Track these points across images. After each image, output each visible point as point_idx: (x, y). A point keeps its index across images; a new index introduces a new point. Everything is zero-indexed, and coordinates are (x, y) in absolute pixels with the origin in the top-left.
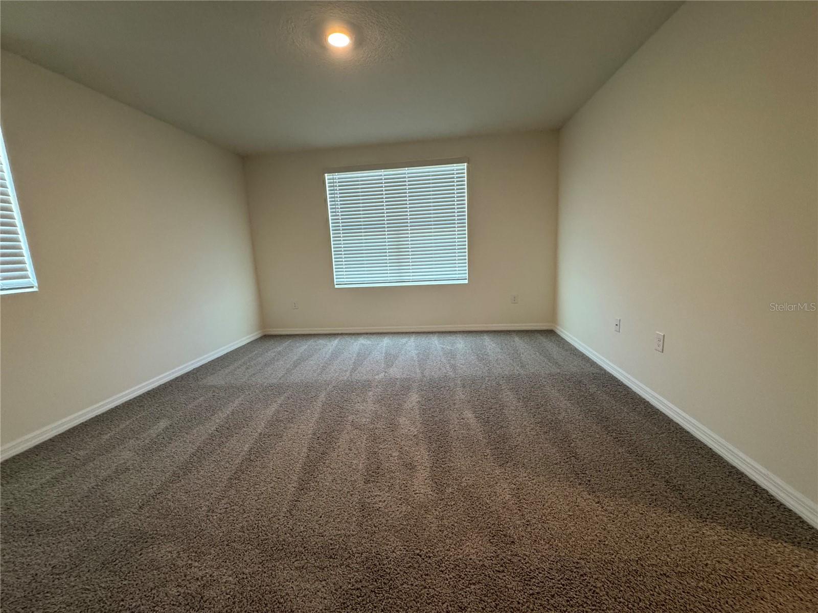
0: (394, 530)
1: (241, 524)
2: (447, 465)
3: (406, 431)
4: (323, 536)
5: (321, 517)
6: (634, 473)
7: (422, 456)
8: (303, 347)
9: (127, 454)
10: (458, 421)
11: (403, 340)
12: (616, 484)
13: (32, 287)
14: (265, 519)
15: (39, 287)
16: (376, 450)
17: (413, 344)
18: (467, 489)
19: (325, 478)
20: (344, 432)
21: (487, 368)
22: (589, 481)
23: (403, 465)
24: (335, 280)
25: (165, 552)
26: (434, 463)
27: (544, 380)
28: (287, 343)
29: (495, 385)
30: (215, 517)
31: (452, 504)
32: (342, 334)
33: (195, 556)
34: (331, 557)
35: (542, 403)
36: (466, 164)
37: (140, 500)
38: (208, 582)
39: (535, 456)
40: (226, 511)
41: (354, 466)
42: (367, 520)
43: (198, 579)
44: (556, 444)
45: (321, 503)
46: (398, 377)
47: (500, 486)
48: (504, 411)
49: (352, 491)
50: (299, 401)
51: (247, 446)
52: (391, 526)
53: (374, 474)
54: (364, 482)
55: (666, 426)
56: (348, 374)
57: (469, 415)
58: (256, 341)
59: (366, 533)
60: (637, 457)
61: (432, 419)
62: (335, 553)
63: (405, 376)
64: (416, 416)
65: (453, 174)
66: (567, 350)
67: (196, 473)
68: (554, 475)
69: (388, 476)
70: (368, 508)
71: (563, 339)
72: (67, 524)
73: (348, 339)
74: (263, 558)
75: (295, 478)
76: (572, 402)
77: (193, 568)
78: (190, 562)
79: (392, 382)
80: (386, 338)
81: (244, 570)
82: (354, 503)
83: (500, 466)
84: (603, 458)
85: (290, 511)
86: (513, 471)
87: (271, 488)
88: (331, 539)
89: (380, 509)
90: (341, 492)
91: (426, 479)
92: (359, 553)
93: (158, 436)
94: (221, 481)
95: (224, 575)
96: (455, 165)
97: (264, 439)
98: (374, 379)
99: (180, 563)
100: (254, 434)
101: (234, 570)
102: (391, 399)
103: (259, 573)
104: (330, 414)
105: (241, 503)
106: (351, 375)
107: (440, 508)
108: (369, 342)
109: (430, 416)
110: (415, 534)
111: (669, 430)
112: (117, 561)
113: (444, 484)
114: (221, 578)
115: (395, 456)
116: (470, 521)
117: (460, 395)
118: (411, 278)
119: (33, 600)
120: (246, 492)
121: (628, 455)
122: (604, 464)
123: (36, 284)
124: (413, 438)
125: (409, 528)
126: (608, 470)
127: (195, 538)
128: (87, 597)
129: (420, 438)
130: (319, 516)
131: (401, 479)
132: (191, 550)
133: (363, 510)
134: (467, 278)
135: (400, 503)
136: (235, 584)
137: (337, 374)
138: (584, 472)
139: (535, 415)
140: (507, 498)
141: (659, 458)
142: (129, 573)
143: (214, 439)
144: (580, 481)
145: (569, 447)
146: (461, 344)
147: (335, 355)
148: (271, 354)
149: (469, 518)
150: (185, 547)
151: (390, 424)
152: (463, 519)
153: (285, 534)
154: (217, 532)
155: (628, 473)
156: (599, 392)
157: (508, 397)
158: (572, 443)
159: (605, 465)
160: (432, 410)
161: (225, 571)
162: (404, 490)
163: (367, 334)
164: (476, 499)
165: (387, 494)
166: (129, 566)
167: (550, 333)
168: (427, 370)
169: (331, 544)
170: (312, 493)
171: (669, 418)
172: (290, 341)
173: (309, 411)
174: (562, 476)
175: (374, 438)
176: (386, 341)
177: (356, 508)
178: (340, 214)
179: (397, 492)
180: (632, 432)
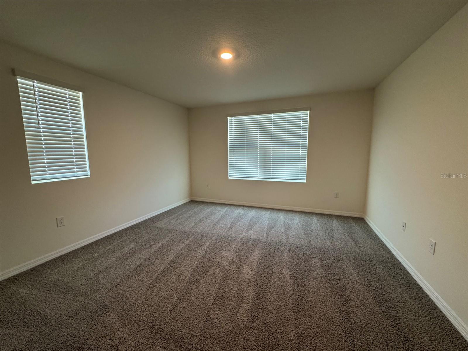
0: (218, 339)
1: (146, 313)
2: (262, 304)
3: (246, 275)
4: (181, 332)
5: (184, 319)
6: (390, 344)
7: (249, 294)
8: (208, 210)
9: (112, 259)
10: (278, 274)
11: (263, 213)
12: (373, 349)
13: (88, 175)
14: (158, 313)
15: (91, 175)
16: (225, 284)
17: (268, 217)
18: (269, 324)
19: (194, 295)
20: (212, 268)
21: (308, 240)
22: (353, 341)
23: (236, 298)
24: (229, 174)
25: (112, 317)
26: (254, 300)
27: (344, 255)
28: (201, 207)
29: (309, 253)
30: (137, 305)
31: (257, 332)
32: (230, 205)
33: (122, 325)
34: (181, 346)
35: (337, 272)
36: (309, 111)
37: (110, 287)
38: (122, 341)
39: (320, 312)
40: (142, 303)
41: (210, 292)
42: (206, 328)
43: (119, 338)
44: (338, 306)
45: (187, 311)
46: (252, 237)
47: (290, 328)
48: (309, 274)
49: (204, 308)
50: (195, 244)
51: (163, 266)
52: (218, 336)
53: (219, 299)
54: (212, 303)
55: (430, 312)
56: (226, 231)
57: (286, 271)
58: (187, 203)
59: (203, 337)
60: (397, 331)
61: (263, 270)
62: (184, 344)
63: (256, 238)
64: (254, 266)
65: (301, 117)
66: (369, 235)
67: (136, 277)
68: (329, 329)
69: (226, 303)
70: (209, 321)
71: (368, 225)
72: (80, 291)
73: (233, 208)
74: (150, 336)
75: (179, 292)
76: (360, 276)
77: (119, 331)
78: (119, 327)
79: (248, 240)
80: (253, 211)
81: (139, 340)
82: (203, 315)
83: (295, 313)
84: (369, 326)
85: (171, 311)
86: (302, 319)
87: (166, 294)
88: (185, 335)
89: (215, 324)
90: (199, 307)
91: (247, 311)
92: (196, 349)
93: (128, 252)
94: (145, 285)
95: (130, 340)
96: (302, 112)
97: (172, 264)
98: (239, 237)
99: (115, 327)
100: (168, 260)
101: (135, 339)
102: (244, 252)
103: (145, 344)
104: (208, 255)
105: (150, 300)
106: (227, 232)
107: (249, 333)
108: (243, 212)
109: (262, 268)
110: (229, 346)
111: (432, 315)
112: (92, 317)
113: (256, 316)
114: (129, 341)
115: (234, 291)
116: (263, 347)
117: (286, 257)
118: (271, 176)
119: (57, 327)
120: (154, 294)
121: (390, 328)
122: (369, 330)
123: (89, 174)
124: (248, 281)
125: (227, 341)
126: (370, 336)
127: (125, 314)
128: (75, 333)
129: (252, 282)
130: (183, 319)
131: (233, 306)
132: (121, 321)
133: (206, 321)
134: (306, 179)
135: (227, 323)
136: (133, 347)
137: (220, 231)
138: (351, 333)
139: (330, 281)
140: (292, 338)
141: (416, 337)
142: (94, 325)
143: (150, 259)
144: (346, 339)
145: (347, 310)
146: (297, 220)
147: (222, 219)
148: (191, 213)
149: (263, 345)
150: (119, 319)
151: (238, 269)
152: (260, 345)
153: (164, 325)
154: (135, 314)
155: (386, 343)
156: (383, 272)
157: (316, 263)
158: (349, 308)
159: (369, 332)
160: (265, 264)
161: (131, 338)
162: (232, 315)
163: (244, 206)
164: (272, 332)
165: (222, 315)
166: (95, 321)
167: (361, 221)
168: (271, 235)
169: (184, 338)
170: (185, 303)
171: (435, 305)
172: (203, 205)
173: (198, 251)
174: (334, 331)
175: (227, 276)
176: (253, 213)
177: (203, 319)
178: (234, 139)
179: (228, 315)
180: (399, 310)
